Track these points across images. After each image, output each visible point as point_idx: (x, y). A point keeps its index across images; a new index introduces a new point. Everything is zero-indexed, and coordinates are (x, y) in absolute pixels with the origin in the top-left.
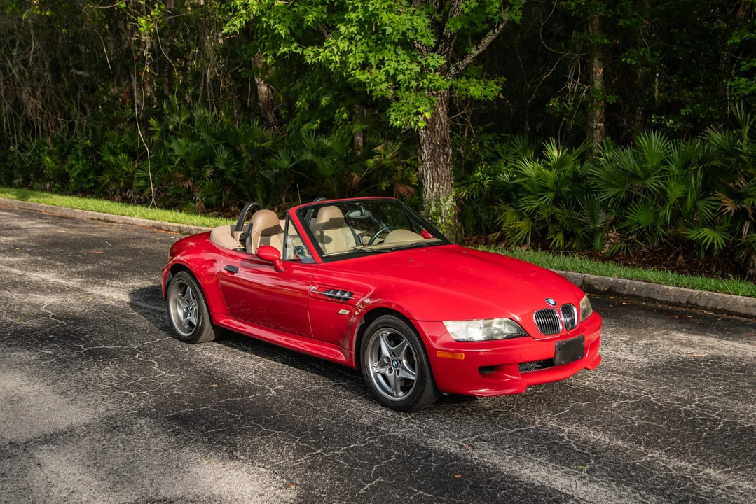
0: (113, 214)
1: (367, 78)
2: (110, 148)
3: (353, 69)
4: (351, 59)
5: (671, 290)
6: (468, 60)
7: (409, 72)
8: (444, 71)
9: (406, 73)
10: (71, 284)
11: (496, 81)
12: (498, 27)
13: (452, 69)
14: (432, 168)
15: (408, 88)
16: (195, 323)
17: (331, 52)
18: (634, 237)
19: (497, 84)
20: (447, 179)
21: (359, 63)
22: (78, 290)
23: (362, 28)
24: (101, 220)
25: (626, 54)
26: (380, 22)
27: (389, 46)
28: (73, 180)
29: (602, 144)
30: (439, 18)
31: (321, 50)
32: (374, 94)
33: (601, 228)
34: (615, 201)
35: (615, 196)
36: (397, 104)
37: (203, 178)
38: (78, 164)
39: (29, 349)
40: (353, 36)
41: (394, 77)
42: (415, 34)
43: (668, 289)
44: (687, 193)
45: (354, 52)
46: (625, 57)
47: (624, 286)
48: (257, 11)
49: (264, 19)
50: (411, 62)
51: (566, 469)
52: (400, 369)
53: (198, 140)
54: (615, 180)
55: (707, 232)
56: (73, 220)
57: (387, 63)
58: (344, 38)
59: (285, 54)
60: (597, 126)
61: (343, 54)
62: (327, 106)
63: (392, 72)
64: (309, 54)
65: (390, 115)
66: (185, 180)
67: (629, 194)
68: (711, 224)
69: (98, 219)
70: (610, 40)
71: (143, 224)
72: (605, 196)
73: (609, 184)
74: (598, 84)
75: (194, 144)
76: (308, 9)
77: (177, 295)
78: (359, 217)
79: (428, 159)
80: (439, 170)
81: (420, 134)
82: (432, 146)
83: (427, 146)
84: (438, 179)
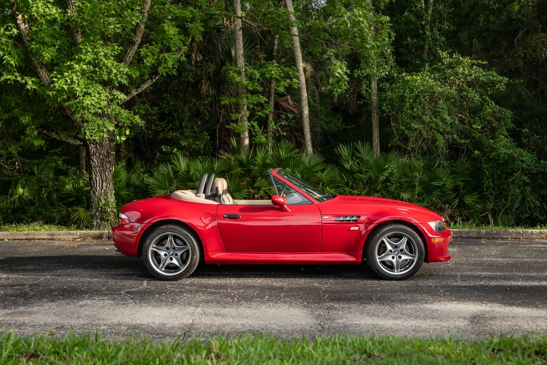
12: (155, 78)
14: (101, 173)
79: (97, 166)
80: (106, 173)
81: (90, 148)
82: (101, 157)
83: (97, 157)
84: (106, 180)
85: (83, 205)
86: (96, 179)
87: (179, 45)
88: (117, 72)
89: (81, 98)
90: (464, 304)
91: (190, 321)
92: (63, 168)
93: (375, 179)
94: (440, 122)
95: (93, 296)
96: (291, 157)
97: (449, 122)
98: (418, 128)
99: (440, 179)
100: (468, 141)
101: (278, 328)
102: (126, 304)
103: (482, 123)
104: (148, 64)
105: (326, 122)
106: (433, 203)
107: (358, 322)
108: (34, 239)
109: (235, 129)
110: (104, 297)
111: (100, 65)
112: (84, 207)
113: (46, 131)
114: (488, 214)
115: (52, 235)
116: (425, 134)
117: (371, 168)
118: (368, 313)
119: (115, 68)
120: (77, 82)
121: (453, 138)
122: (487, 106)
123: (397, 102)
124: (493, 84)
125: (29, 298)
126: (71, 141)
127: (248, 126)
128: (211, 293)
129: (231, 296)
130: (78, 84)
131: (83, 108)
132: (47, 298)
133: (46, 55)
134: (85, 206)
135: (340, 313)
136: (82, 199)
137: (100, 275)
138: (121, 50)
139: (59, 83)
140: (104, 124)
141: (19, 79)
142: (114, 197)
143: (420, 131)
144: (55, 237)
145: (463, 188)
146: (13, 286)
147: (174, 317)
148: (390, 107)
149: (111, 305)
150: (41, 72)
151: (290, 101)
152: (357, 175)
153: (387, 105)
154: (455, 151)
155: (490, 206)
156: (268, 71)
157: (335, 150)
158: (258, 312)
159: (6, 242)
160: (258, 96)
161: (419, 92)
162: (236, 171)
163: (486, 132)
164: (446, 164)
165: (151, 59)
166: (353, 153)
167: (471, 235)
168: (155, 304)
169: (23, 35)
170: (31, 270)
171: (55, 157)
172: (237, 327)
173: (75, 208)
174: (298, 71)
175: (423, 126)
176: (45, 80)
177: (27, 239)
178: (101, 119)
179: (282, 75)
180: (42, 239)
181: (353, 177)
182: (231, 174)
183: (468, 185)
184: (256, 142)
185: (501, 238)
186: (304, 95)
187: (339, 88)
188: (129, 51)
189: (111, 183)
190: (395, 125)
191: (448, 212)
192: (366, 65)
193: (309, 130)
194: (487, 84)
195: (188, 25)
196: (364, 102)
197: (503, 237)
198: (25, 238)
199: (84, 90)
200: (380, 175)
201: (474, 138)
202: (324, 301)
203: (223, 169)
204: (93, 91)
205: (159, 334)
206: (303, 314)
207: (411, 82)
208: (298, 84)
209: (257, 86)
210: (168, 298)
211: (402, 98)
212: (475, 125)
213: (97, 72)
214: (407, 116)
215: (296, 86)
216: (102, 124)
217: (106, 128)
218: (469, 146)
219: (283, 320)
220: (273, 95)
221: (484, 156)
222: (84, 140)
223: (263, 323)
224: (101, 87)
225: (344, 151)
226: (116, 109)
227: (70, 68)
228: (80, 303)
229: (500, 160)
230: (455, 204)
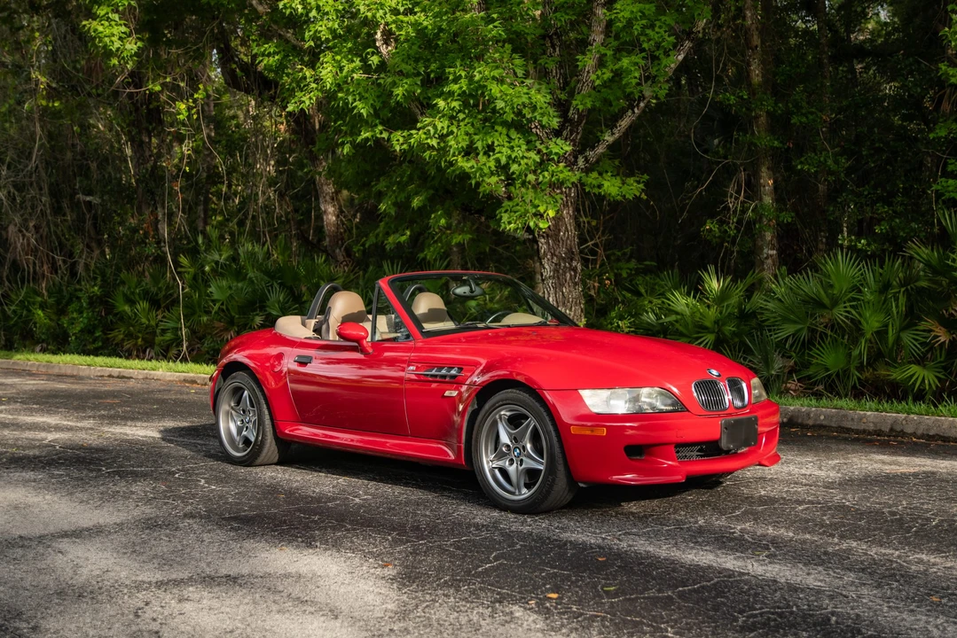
0: (131, 368)
1: (472, 167)
2: (125, 295)
3: (454, 156)
4: (452, 143)
5: (869, 416)
6: (601, 149)
7: (525, 160)
8: (571, 164)
9: (522, 162)
10: (79, 425)
11: (638, 179)
12: (638, 105)
13: (581, 161)
14: (555, 288)
15: (524, 184)
16: (253, 439)
17: (427, 132)
18: (821, 387)
19: (638, 182)
20: (576, 303)
21: (462, 147)
22: (92, 429)
23: (465, 104)
24: (113, 377)
25: (803, 159)
26: (489, 95)
27: (499, 128)
28: (73, 338)
29: (776, 276)
30: (563, 96)
31: (413, 132)
32: (481, 189)
33: (778, 376)
34: (794, 342)
35: (794, 335)
36: (511, 204)
37: (250, 328)
38: (82, 317)
39: (32, 471)
40: (455, 114)
41: (505, 168)
42: (533, 112)
43: (865, 414)
44: (887, 326)
45: (455, 134)
46: (801, 163)
47: (808, 414)
48: (332, 84)
49: (340, 95)
50: (528, 150)
51: (738, 554)
52: (524, 458)
53: (244, 279)
54: (793, 313)
55: (914, 368)
56: (77, 378)
57: (497, 149)
58: (443, 116)
59: (367, 139)
60: (768, 254)
61: (442, 137)
62: (419, 208)
63: (504, 160)
64: (398, 141)
65: (501, 217)
66: (227, 330)
67: (812, 331)
68: (920, 361)
69: (110, 376)
70: (781, 142)
71: (172, 379)
72: (783, 335)
73: (786, 320)
74: (768, 200)
75: (240, 285)
76: (397, 81)
77: (230, 405)
78: (468, 294)
79: (550, 276)
80: (564, 290)
81: (540, 245)
82: (555, 259)
83: (548, 260)
84: (564, 302)
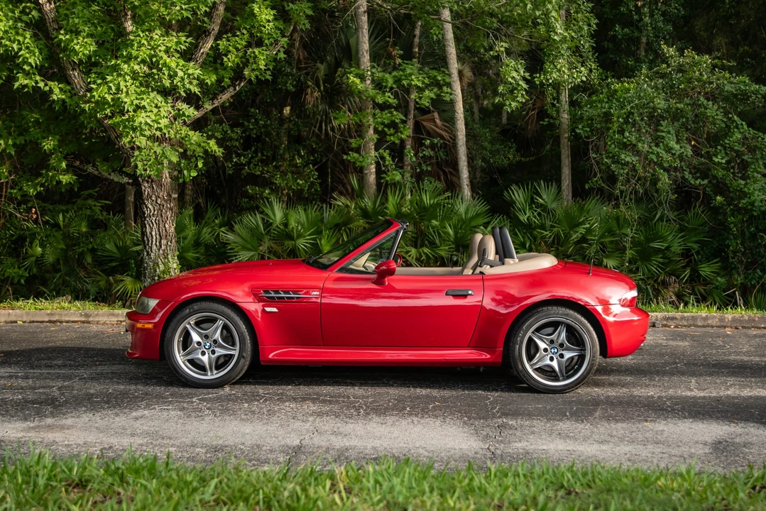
12: (239, 85)
14: (158, 225)
79: (153, 214)
80: (167, 226)
81: (143, 188)
82: (159, 201)
83: (153, 201)
84: (166, 236)
85: (130, 273)
86: (151, 233)
87: (274, 36)
88: (185, 74)
89: (131, 114)
90: (703, 423)
91: (297, 442)
92: (100, 217)
93: (566, 237)
94: (663, 152)
95: (152, 405)
96: (438, 204)
97: (678, 153)
98: (630, 161)
99: (663, 239)
100: (706, 182)
101: (426, 454)
102: (202, 416)
103: (726, 154)
104: (230, 64)
105: (491, 152)
106: (652, 274)
107: (545, 447)
108: (61, 322)
109: (356, 160)
110: (169, 406)
111: (158, 64)
112: (132, 276)
113: (78, 163)
114: (734, 292)
115: (87, 315)
116: (641, 171)
117: (559, 222)
118: (560, 434)
119: (182, 70)
120: (125, 90)
121: (683, 178)
122: (736, 130)
123: (600, 122)
124: (744, 96)
125: (60, 406)
126: (115, 178)
127: (376, 156)
128: (324, 402)
129: (354, 406)
130: (127, 93)
131: (134, 129)
132: (84, 406)
133: (81, 50)
134: (134, 274)
135: (518, 433)
136: (129, 263)
137: (159, 374)
138: (190, 43)
139: (100, 90)
140: (163, 153)
141: (41, 85)
142: (177, 261)
143: (634, 166)
144: (91, 319)
145: (698, 253)
146: (35, 388)
147: (273, 435)
148: (588, 129)
149: (180, 417)
150: (73, 76)
151: (438, 121)
152: (538, 232)
153: (583, 127)
154: (685, 197)
155: (739, 279)
156: (405, 76)
157: (505, 193)
158: (396, 432)
159: (20, 326)
160: (391, 113)
161: (632, 108)
162: (356, 223)
163: (733, 168)
164: (672, 215)
165: (234, 56)
166: (532, 198)
167: (710, 322)
168: (243, 417)
169: (47, 20)
170: (59, 367)
171: (91, 202)
172: (367, 451)
173: (119, 277)
174: (450, 75)
175: (637, 158)
176: (78, 87)
177: (50, 322)
178: (159, 145)
179: (427, 81)
180: (73, 322)
181: (531, 234)
182: (350, 229)
183: (705, 248)
184: (387, 181)
185: (755, 327)
186: (459, 112)
187: (514, 100)
188: (201, 44)
189: (173, 240)
190: (595, 156)
191: (674, 288)
192: (552, 66)
193: (466, 163)
194: (735, 96)
195: (289, 6)
196: (549, 121)
197: (759, 325)
198: (47, 320)
199: (136, 102)
200: (572, 232)
201: (715, 177)
202: (494, 416)
203: (338, 220)
204: (148, 103)
205: (253, 460)
206: (462, 434)
207: (620, 92)
208: (451, 94)
209: (389, 97)
210: (261, 408)
211: (607, 117)
212: (717, 157)
213: (155, 74)
214: (614, 143)
215: (447, 98)
216: (161, 152)
217: (166, 158)
218: (707, 189)
219: (433, 443)
220: (412, 112)
221: (729, 205)
222: (134, 177)
223: (405, 446)
224: (160, 98)
225: (518, 195)
226: (181, 130)
227: (115, 68)
228: (134, 414)
229: (754, 211)
230: (686, 275)
